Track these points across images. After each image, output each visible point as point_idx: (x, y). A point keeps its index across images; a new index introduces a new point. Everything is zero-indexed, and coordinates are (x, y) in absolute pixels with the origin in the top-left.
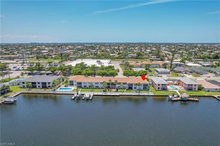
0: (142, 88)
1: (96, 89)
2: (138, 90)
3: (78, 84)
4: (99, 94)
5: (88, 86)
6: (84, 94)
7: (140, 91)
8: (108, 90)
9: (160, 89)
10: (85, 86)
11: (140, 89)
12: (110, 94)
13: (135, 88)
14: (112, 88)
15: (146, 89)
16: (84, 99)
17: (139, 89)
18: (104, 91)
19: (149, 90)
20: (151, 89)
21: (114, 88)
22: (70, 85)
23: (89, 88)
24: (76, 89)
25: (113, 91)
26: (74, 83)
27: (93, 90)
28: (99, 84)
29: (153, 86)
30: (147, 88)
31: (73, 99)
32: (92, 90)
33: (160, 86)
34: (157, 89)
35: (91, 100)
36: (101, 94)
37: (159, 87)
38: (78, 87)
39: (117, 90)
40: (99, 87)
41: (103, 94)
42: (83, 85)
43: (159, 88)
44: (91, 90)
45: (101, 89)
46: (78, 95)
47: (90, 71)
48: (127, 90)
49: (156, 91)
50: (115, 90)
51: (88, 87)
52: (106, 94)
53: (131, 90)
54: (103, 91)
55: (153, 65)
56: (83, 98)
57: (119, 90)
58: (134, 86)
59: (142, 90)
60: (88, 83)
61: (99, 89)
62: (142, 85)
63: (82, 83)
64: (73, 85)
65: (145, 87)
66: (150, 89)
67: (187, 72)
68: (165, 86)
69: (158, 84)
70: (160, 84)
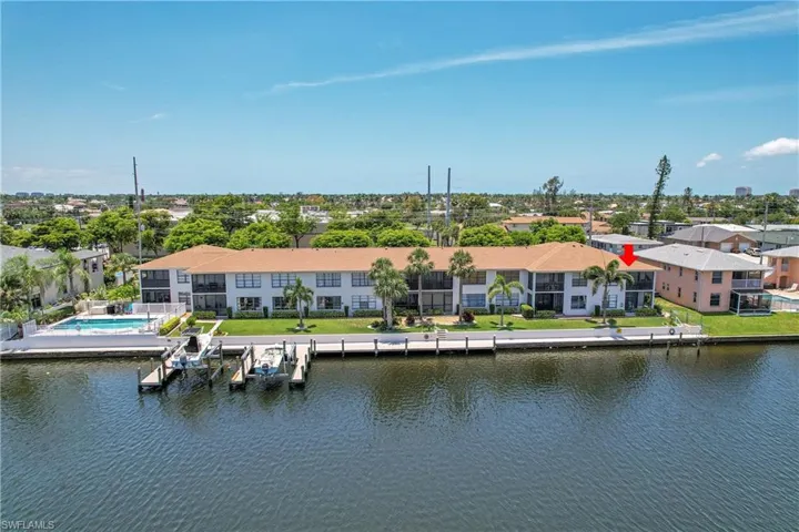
0: (618, 294)
1: (321, 316)
3: (197, 288)
4: (349, 347)
5: (267, 302)
6: (239, 353)
7: (612, 322)
8: (404, 319)
9: (725, 302)
10: (250, 304)
11: (606, 304)
12: (431, 345)
13: (579, 301)
14: (433, 310)
16: (241, 387)
17: (602, 307)
18: (382, 328)
21: (445, 310)
22: (147, 299)
23: (275, 316)
24: (184, 320)
25: (443, 327)
26: (176, 288)
27: (307, 323)
28: (346, 281)
31: (154, 389)
32: (301, 325)
33: (725, 288)
34: (704, 303)
35: (300, 386)
36: (369, 347)
37: (716, 289)
38: (197, 308)
39: (468, 318)
40: (346, 301)
41: (383, 347)
42: (232, 297)
43: (715, 300)
44: (294, 323)
45: (355, 316)
46: (195, 358)
47: (275, 235)
48: (529, 315)
49: (705, 314)
50: (453, 320)
51: (271, 310)
52: (401, 347)
53: (553, 317)
54: (376, 325)
56: (238, 378)
57: (477, 320)
58: (570, 291)
59: (620, 314)
60: (266, 282)
61: (347, 316)
63: (230, 283)
64: (165, 298)
67: (743, 246)
68: (751, 284)
69: (715, 273)
70: (721, 273)
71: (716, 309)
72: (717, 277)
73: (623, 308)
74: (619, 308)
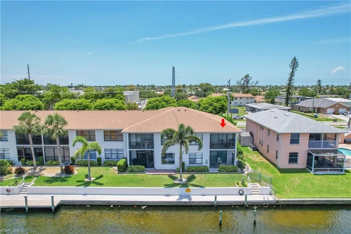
0: (204, 155)
2: (183, 169)
7: (191, 179)
9: (302, 162)
11: (191, 160)
13: (167, 158)
14: (44, 161)
15: (224, 161)
17: (187, 164)
19: (241, 166)
20: (252, 163)
29: (256, 149)
30: (229, 157)
33: (302, 148)
34: (283, 162)
39: (68, 171)
43: (293, 158)
48: (123, 169)
49: (282, 171)
50: (55, 171)
53: (143, 172)
55: (239, 99)
57: (75, 172)
59: (204, 170)
62: (206, 143)
65: (219, 154)
66: (247, 165)
67: (341, 110)
68: (326, 145)
69: (292, 135)
70: (298, 135)
71: (293, 166)
72: (295, 138)
73: (208, 165)
74: (204, 164)
